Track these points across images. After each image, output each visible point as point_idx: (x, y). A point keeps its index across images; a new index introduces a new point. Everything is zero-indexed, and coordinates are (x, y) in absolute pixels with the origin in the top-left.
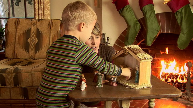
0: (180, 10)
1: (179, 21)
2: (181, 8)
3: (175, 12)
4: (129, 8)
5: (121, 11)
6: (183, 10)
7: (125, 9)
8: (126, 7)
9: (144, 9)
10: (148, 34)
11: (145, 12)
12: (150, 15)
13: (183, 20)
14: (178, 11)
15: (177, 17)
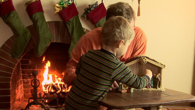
0: (71, 20)
1: (70, 31)
2: (72, 17)
3: (67, 22)
4: (16, 14)
5: (6, 16)
6: (74, 20)
7: (12, 15)
8: (12, 13)
9: (35, 16)
10: (40, 43)
11: (36, 19)
12: (42, 24)
13: (74, 30)
14: (70, 20)
15: (68, 27)
